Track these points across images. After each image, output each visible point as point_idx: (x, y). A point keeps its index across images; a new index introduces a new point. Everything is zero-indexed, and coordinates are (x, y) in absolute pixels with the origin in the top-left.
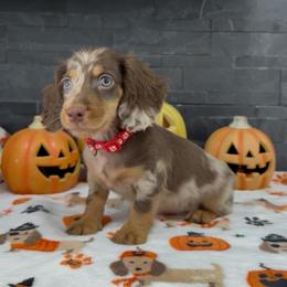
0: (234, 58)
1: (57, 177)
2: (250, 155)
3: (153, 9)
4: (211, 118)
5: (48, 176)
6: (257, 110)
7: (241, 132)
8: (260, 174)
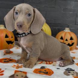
0: (62, 9)
2: (67, 40)
4: (54, 28)
5: (9, 44)
7: (66, 33)
8: (70, 46)
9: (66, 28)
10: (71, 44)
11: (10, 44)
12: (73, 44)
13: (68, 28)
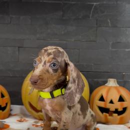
3: (62, 13)
6: (124, 75)
7: (110, 88)
8: (119, 115)
9: (111, 79)
10: (120, 109)
12: (125, 109)
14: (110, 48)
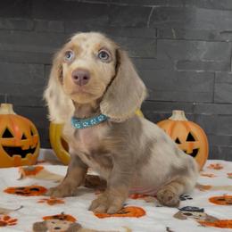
0: (176, 61)
1: (19, 156)
2: (178, 141)
3: (108, 18)
5: (11, 156)
7: (175, 123)
9: (177, 111)
11: (14, 156)
13: (180, 112)
14: (175, 68)
